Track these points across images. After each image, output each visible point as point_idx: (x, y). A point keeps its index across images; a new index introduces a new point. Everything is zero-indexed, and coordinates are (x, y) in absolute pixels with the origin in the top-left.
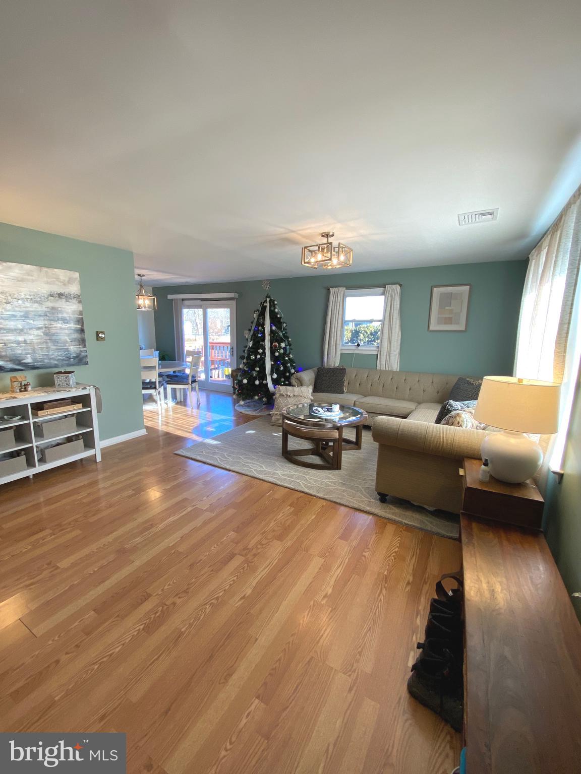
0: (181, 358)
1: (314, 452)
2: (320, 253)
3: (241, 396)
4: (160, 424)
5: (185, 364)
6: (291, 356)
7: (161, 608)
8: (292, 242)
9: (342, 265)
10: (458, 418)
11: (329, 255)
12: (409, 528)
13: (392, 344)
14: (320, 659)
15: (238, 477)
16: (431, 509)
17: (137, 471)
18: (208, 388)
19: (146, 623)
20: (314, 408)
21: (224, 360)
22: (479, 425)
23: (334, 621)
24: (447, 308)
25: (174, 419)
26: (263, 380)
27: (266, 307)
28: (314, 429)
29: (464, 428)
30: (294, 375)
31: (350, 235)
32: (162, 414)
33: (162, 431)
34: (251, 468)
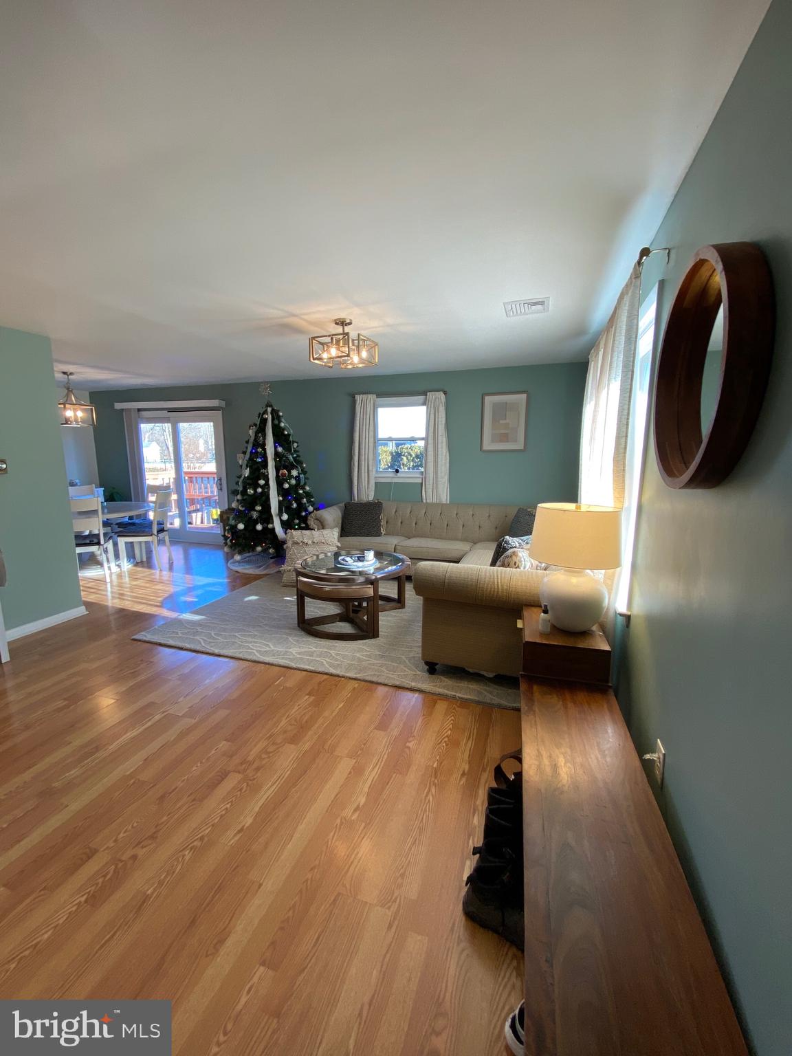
0: (141, 498)
1: (343, 618)
2: (334, 346)
3: (236, 548)
4: (110, 597)
5: (146, 505)
6: (307, 488)
7: (113, 867)
8: (297, 330)
9: (364, 363)
10: (514, 557)
11: (347, 349)
12: (464, 703)
13: (439, 469)
14: (349, 894)
15: (233, 663)
16: (491, 675)
17: (72, 671)
18: (186, 540)
19: (90, 891)
20: (340, 558)
21: (209, 498)
22: (539, 564)
23: (369, 840)
24: (501, 422)
25: (132, 589)
26: (268, 523)
27: (266, 419)
28: (341, 586)
29: (522, 569)
30: (312, 515)
31: (375, 323)
32: (111, 582)
33: (113, 607)
34: (251, 649)
